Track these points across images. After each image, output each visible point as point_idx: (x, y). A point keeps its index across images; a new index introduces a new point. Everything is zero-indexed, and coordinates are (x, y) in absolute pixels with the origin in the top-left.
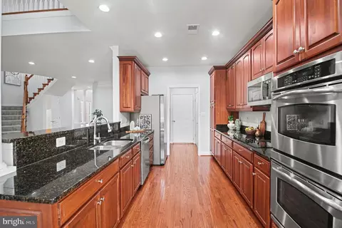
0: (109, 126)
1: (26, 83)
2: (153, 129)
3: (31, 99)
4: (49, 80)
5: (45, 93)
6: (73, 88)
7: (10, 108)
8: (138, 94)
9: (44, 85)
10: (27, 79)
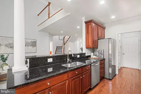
0: (73, 55)
1: (64, 39)
2: (104, 58)
3: (65, 44)
4: (70, 37)
5: (68, 42)
6: (78, 39)
7: (59, 47)
8: (96, 38)
9: (68, 39)
10: (64, 37)
